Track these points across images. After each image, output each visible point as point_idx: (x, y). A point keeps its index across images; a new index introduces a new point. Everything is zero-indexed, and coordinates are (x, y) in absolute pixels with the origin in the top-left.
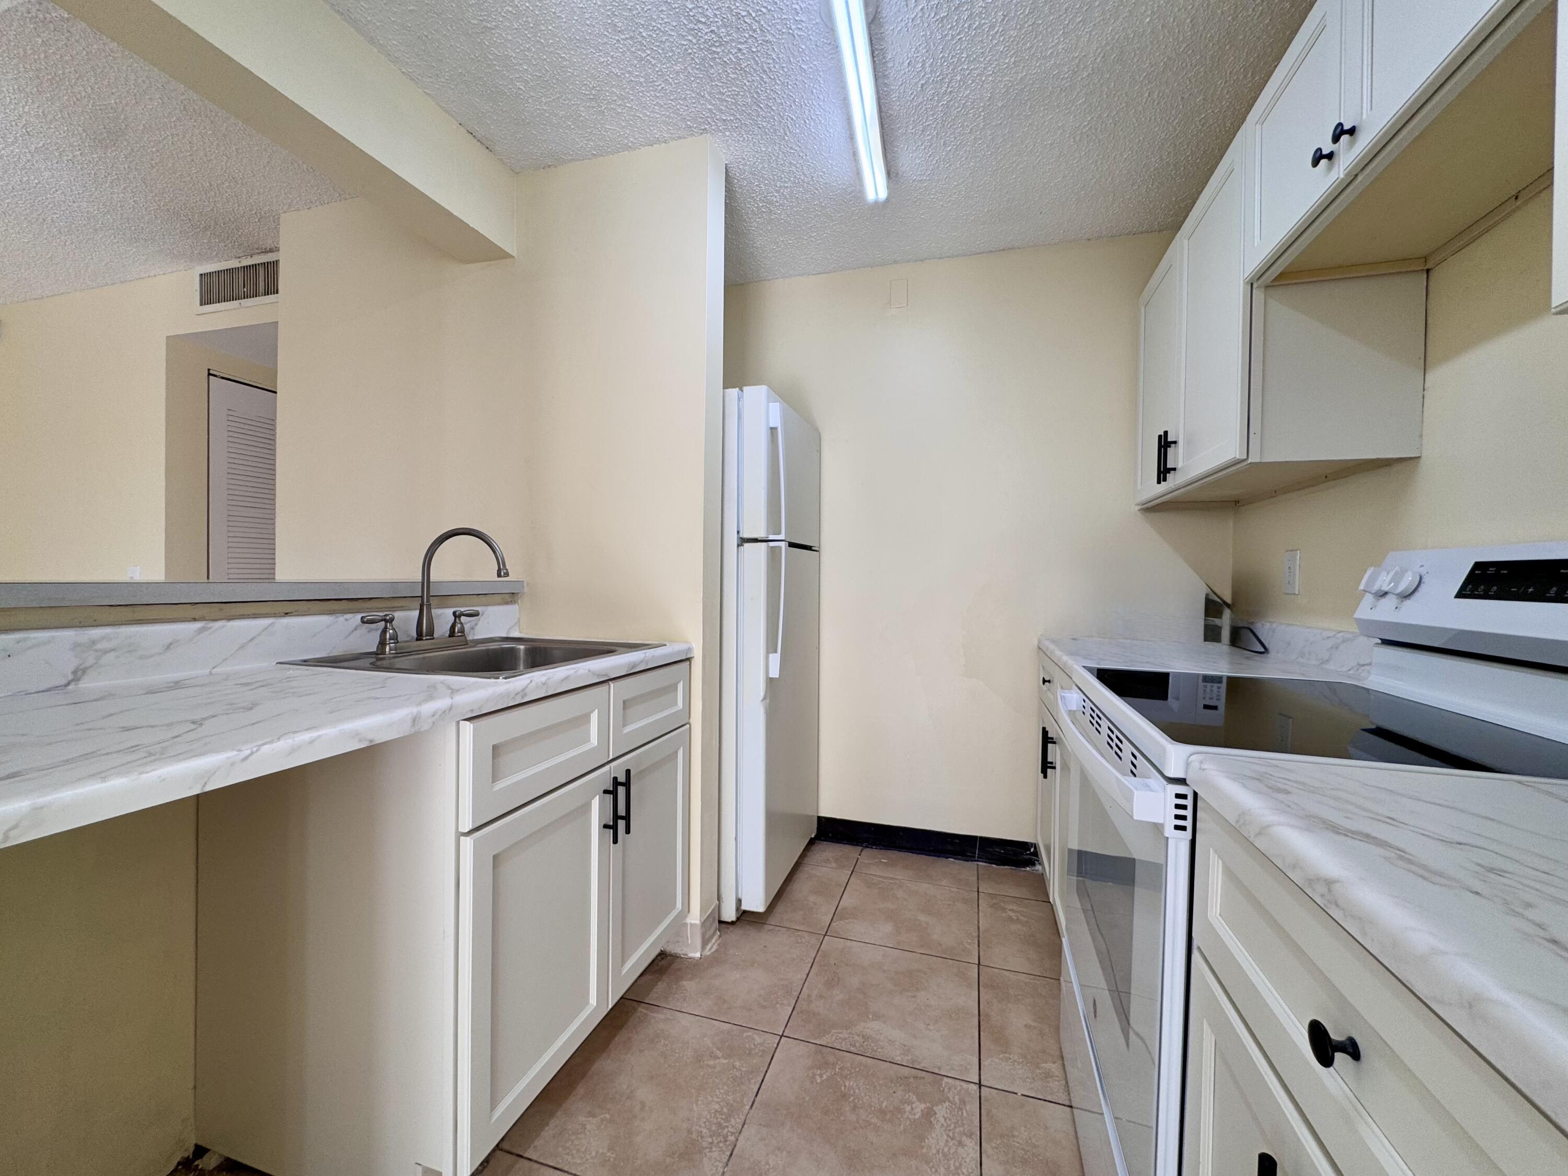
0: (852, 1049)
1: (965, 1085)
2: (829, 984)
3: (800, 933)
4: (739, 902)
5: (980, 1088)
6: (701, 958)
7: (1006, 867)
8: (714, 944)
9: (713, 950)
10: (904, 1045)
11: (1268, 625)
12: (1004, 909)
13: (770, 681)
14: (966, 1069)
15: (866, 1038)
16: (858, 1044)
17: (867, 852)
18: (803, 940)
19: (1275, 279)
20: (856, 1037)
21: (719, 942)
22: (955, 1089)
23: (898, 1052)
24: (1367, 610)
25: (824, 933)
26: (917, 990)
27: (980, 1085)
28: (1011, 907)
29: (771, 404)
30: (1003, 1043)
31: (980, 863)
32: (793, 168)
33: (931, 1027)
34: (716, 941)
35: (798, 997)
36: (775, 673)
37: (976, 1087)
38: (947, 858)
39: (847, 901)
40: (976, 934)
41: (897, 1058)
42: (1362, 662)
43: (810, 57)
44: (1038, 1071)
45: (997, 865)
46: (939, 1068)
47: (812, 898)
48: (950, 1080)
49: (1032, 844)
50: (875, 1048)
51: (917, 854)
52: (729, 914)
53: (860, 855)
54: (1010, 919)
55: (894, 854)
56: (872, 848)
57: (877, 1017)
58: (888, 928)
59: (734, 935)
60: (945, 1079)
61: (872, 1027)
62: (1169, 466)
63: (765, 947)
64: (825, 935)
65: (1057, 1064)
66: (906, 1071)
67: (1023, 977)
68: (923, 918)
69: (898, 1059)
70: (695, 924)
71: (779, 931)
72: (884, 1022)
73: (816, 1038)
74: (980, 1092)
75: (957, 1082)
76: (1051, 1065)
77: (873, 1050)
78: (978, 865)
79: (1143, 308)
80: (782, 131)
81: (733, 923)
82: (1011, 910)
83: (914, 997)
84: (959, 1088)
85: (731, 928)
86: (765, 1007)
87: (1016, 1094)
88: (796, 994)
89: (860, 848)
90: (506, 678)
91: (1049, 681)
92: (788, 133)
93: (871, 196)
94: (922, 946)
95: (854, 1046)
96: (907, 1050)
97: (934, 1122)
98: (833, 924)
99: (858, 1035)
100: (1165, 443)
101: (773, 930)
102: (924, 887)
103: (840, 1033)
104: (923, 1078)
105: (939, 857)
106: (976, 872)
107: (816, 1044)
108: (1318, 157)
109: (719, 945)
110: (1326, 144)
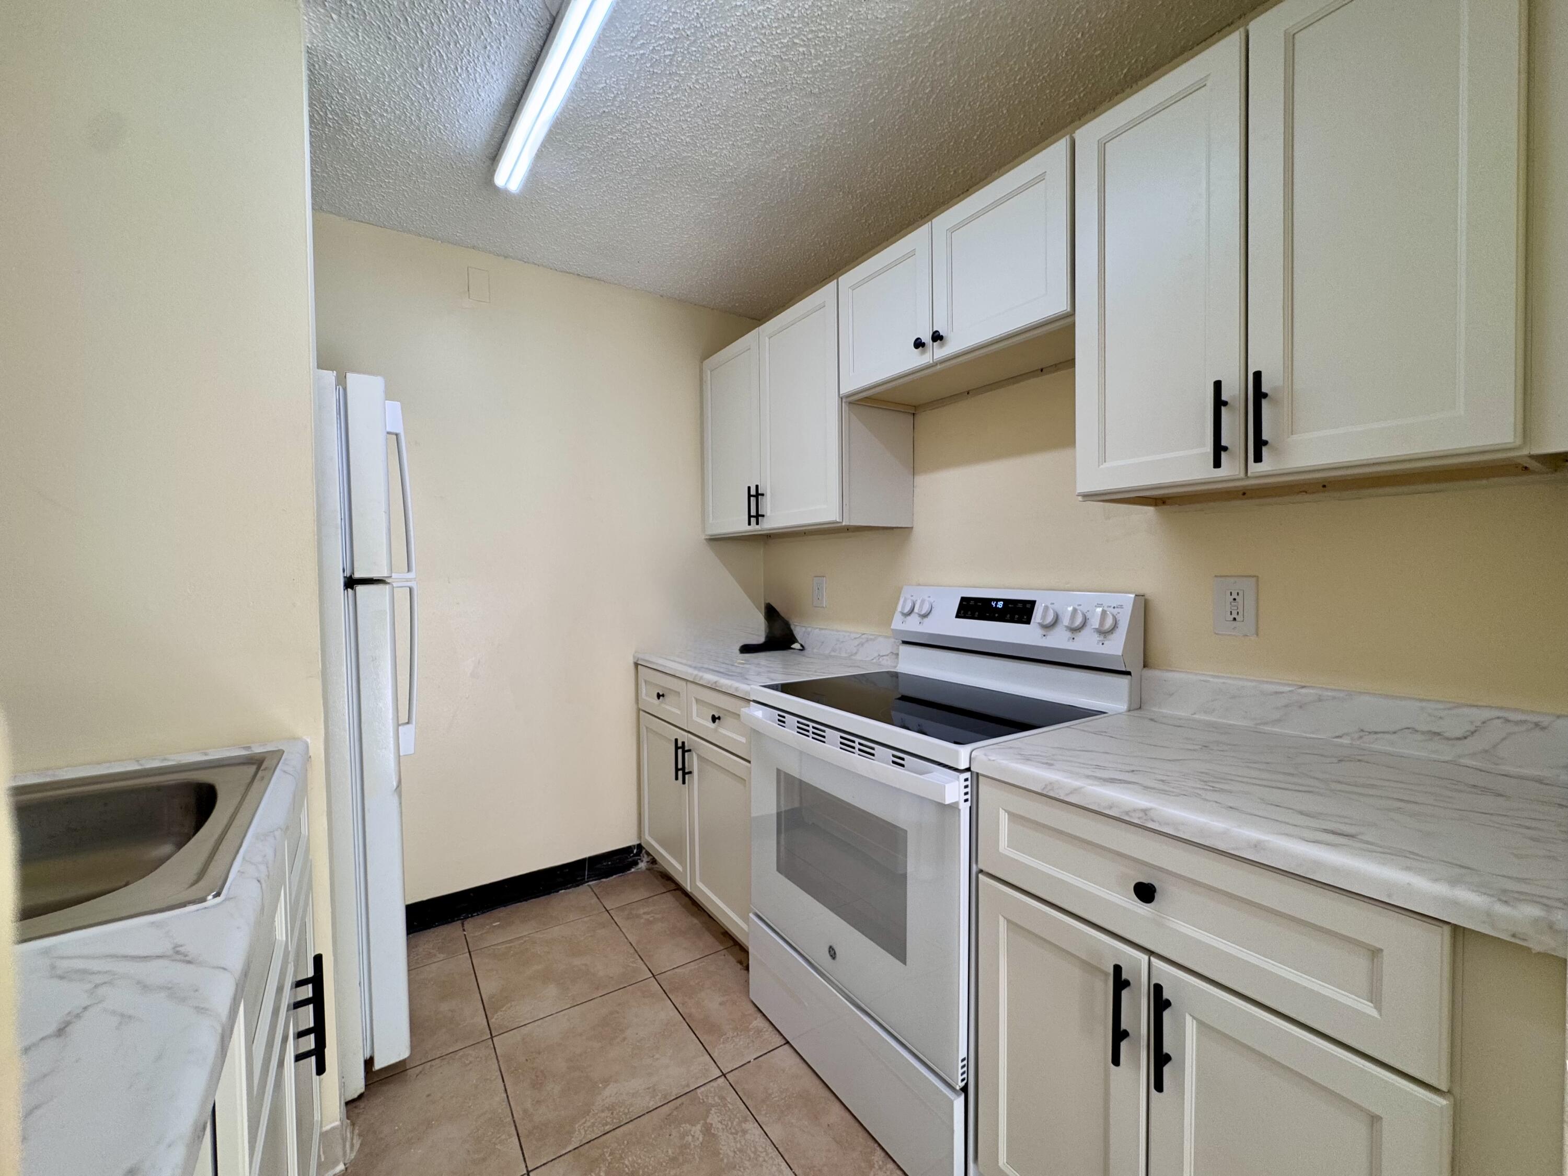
0: (608, 1128)
1: (714, 1084)
2: (537, 1085)
3: (461, 1053)
4: (369, 1063)
5: (725, 1077)
6: (346, 1169)
7: (614, 876)
8: (352, 1139)
9: (357, 1146)
10: (648, 1088)
12: (638, 916)
14: (707, 1070)
15: (611, 1109)
16: (609, 1120)
17: (470, 924)
18: (471, 1059)
19: (858, 400)
20: (603, 1115)
21: (357, 1132)
22: (711, 1093)
23: (647, 1098)
25: (489, 1036)
26: (622, 1031)
27: (724, 1075)
28: (642, 911)
29: (386, 401)
30: (714, 1029)
31: (590, 883)
33: (657, 1056)
34: (352, 1132)
35: (514, 1121)
36: (406, 749)
37: (722, 1079)
38: (558, 891)
39: (489, 987)
40: (632, 951)
41: (652, 1103)
44: (751, 1033)
45: (607, 877)
46: (688, 1086)
47: (444, 1007)
48: (702, 1089)
49: (634, 846)
50: (626, 1111)
51: (526, 900)
52: (358, 1085)
53: (464, 930)
54: (649, 922)
55: (502, 912)
56: (472, 916)
57: (606, 1082)
58: (552, 990)
59: (373, 1110)
60: (699, 1091)
61: (609, 1094)
62: (760, 513)
63: (428, 1096)
64: (492, 1038)
65: (758, 1019)
66: (666, 1109)
67: (693, 966)
68: (577, 962)
69: (652, 1105)
70: (333, 1129)
71: (431, 1066)
72: (616, 1081)
73: (565, 1146)
74: (728, 1080)
75: (708, 1086)
76: (755, 1022)
77: (626, 1114)
78: (589, 885)
79: (709, 372)
81: (361, 1096)
82: (644, 913)
83: (624, 1039)
84: (712, 1089)
85: (362, 1104)
86: (484, 1159)
87: (750, 1062)
88: (509, 1119)
89: (460, 922)
91: (663, 695)
93: (500, 179)
94: (597, 989)
95: (607, 1124)
96: (653, 1090)
97: (716, 1132)
98: (492, 1021)
99: (603, 1111)
100: (755, 495)
101: (423, 1069)
102: (556, 931)
103: (584, 1123)
104: (683, 1104)
105: (549, 893)
106: (592, 894)
107: (570, 1151)
108: (918, 343)
109: (360, 1135)
110: (926, 338)
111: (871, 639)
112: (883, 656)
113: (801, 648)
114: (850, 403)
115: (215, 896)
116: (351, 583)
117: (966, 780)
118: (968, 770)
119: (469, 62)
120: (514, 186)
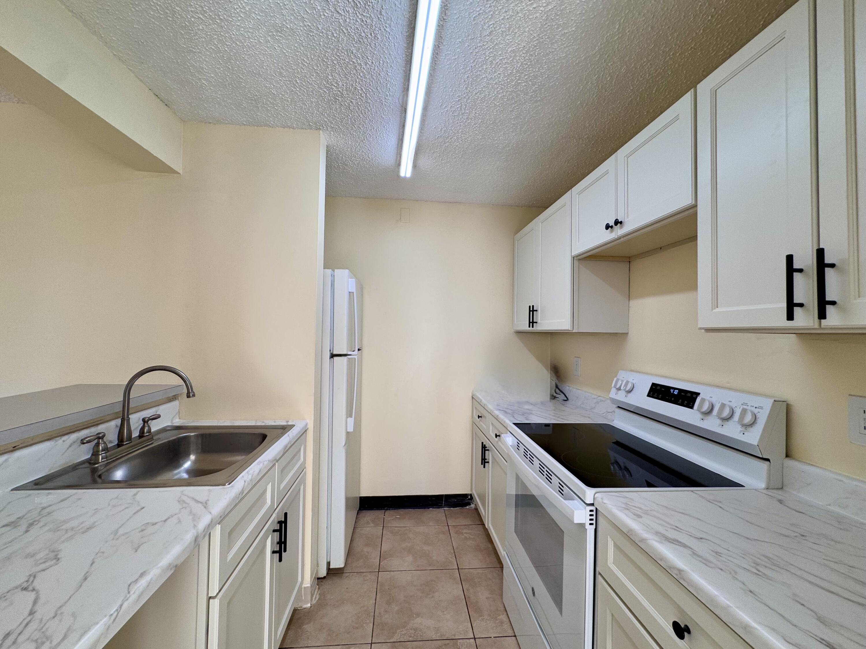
0: (411, 639)
1: (468, 641)
2: (388, 603)
3: (365, 574)
4: (329, 564)
5: (475, 640)
6: (311, 607)
7: (457, 508)
8: (316, 595)
9: (317, 599)
10: (435, 628)
11: (568, 388)
12: (462, 533)
13: (348, 433)
14: (467, 632)
15: (416, 630)
16: (412, 635)
17: (388, 513)
18: (368, 578)
19: (583, 258)
20: (411, 631)
21: (319, 592)
22: (464, 645)
23: (433, 633)
24: (613, 394)
25: (378, 571)
26: (434, 592)
27: (475, 638)
28: (465, 531)
29: (349, 279)
30: (479, 611)
31: (445, 508)
32: (364, 154)
33: (445, 613)
34: (317, 592)
35: (374, 616)
36: (351, 429)
37: (473, 640)
38: (429, 508)
39: (386, 547)
40: (452, 551)
41: (434, 636)
42: (609, 411)
43: (387, 113)
44: (497, 622)
45: (453, 507)
46: (455, 635)
47: (366, 549)
48: (461, 641)
49: (469, 494)
50: (421, 634)
51: (414, 509)
52: (323, 572)
53: (384, 515)
54: (466, 538)
55: (402, 511)
56: (390, 510)
57: (418, 615)
58: (410, 558)
59: (327, 585)
60: (459, 641)
61: (417, 622)
62: (534, 321)
63: (347, 588)
64: (379, 572)
65: (504, 615)
66: (439, 642)
67: (480, 571)
68: (426, 548)
69: (434, 637)
70: (308, 587)
71: (353, 575)
72: (422, 617)
73: (389, 639)
74: (476, 643)
75: (465, 641)
76: (502, 616)
77: (421, 636)
78: (444, 509)
79: (517, 242)
80: (363, 138)
81: (325, 577)
82: (465, 533)
83: (433, 597)
84: (466, 643)
85: (324, 581)
86: (357, 628)
87: (491, 637)
88: (373, 614)
89: (384, 511)
90: (229, 484)
91: (481, 417)
92: (366, 139)
93: (402, 174)
94: (430, 565)
95: (410, 637)
96: (437, 630)
98: (381, 563)
99: (411, 629)
100: (532, 310)
101: (349, 575)
102: (422, 529)
103: (402, 631)
104: (448, 644)
105: (425, 508)
106: (444, 514)
107: (391, 642)
108: (608, 227)
109: (319, 594)
110: (612, 223)
111: (603, 401)
112: (609, 412)
113: (566, 399)
114: (579, 260)
115: (228, 484)
116: (333, 356)
117: (591, 511)
118: (592, 505)
119: (380, 134)
120: (409, 175)
